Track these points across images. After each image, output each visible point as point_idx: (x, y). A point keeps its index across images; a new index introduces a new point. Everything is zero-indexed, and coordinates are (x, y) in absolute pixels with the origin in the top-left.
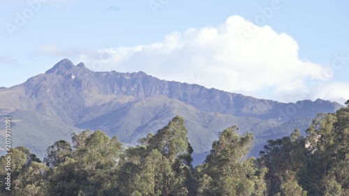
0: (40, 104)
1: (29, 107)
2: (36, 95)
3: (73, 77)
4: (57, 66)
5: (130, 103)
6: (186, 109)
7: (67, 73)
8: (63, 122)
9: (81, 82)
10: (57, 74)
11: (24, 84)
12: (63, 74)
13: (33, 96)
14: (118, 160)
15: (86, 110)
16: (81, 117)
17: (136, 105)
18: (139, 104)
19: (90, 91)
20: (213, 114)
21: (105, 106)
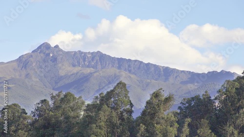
0: (28, 74)
1: (20, 76)
2: (25, 68)
3: (51, 55)
4: (39, 47)
5: (91, 73)
6: (130, 77)
7: (47, 52)
8: (44, 87)
9: (56, 58)
10: (40, 53)
11: (17, 60)
12: (44, 53)
13: (23, 68)
14: (82, 113)
15: (61, 78)
16: (56, 83)
17: (95, 75)
18: (98, 74)
19: (63, 65)
20: (149, 81)
21: (74, 76)
